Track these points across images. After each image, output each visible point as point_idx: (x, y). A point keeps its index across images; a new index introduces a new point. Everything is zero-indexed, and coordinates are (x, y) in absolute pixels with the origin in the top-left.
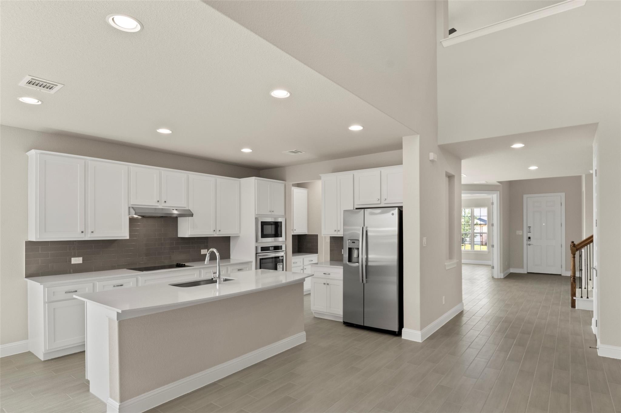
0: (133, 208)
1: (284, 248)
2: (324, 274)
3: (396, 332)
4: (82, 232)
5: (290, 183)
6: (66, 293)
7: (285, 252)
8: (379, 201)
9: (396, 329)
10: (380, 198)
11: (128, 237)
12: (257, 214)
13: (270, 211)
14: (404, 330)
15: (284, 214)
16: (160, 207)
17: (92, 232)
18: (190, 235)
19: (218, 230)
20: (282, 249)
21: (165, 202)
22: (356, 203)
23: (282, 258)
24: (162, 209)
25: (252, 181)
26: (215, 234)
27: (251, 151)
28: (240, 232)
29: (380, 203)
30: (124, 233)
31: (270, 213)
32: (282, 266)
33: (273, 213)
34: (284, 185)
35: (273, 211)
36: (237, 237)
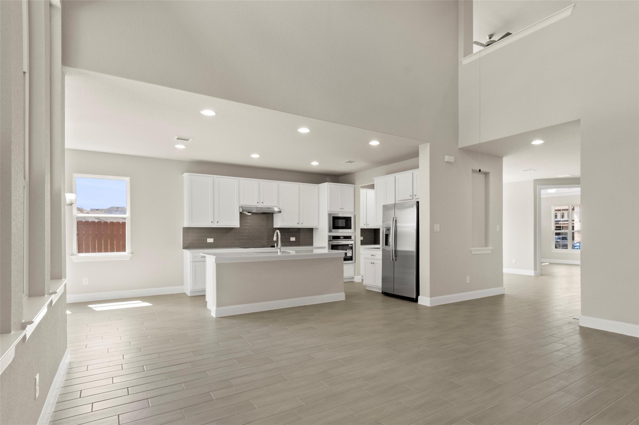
0: (241, 207)
1: (353, 238)
2: (372, 255)
3: (414, 298)
4: (212, 222)
5: (358, 185)
6: (202, 257)
7: (354, 241)
8: (412, 197)
9: (415, 297)
10: (412, 195)
11: (239, 226)
12: (329, 211)
13: (341, 209)
14: (419, 297)
15: (353, 211)
16: (260, 206)
17: (218, 222)
18: (280, 226)
19: (301, 223)
20: (351, 239)
21: (263, 203)
22: (396, 200)
23: (352, 246)
24: (261, 208)
25: (326, 187)
26: (298, 225)
27: (318, 164)
28: (319, 225)
29: (412, 198)
30: (236, 223)
31: (340, 210)
32: (351, 252)
33: (343, 210)
34: (353, 188)
35: (343, 209)
36: (317, 229)
